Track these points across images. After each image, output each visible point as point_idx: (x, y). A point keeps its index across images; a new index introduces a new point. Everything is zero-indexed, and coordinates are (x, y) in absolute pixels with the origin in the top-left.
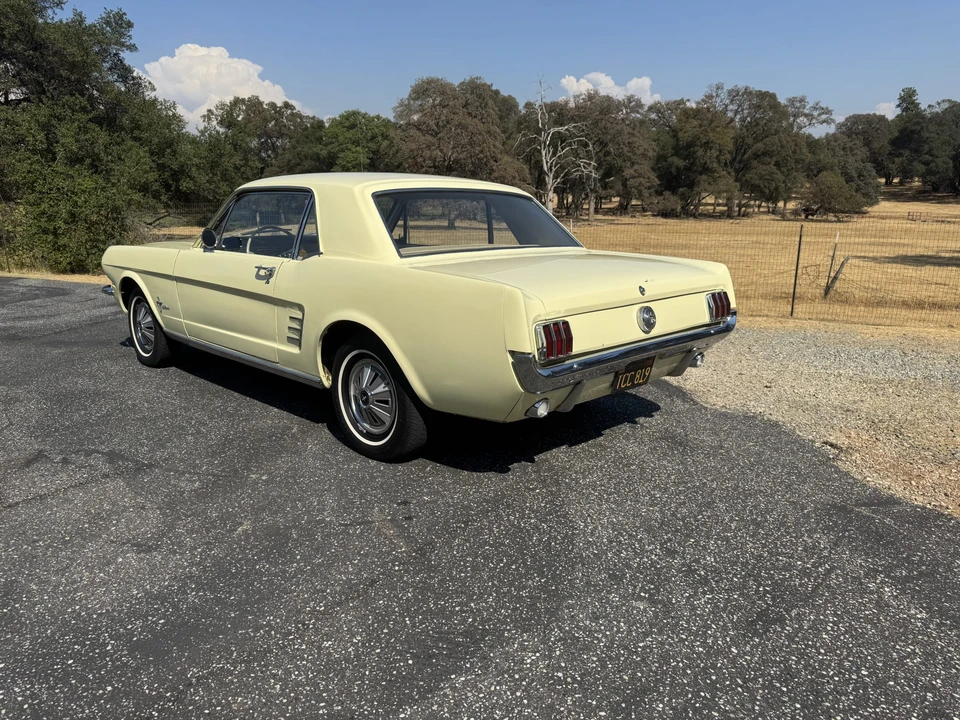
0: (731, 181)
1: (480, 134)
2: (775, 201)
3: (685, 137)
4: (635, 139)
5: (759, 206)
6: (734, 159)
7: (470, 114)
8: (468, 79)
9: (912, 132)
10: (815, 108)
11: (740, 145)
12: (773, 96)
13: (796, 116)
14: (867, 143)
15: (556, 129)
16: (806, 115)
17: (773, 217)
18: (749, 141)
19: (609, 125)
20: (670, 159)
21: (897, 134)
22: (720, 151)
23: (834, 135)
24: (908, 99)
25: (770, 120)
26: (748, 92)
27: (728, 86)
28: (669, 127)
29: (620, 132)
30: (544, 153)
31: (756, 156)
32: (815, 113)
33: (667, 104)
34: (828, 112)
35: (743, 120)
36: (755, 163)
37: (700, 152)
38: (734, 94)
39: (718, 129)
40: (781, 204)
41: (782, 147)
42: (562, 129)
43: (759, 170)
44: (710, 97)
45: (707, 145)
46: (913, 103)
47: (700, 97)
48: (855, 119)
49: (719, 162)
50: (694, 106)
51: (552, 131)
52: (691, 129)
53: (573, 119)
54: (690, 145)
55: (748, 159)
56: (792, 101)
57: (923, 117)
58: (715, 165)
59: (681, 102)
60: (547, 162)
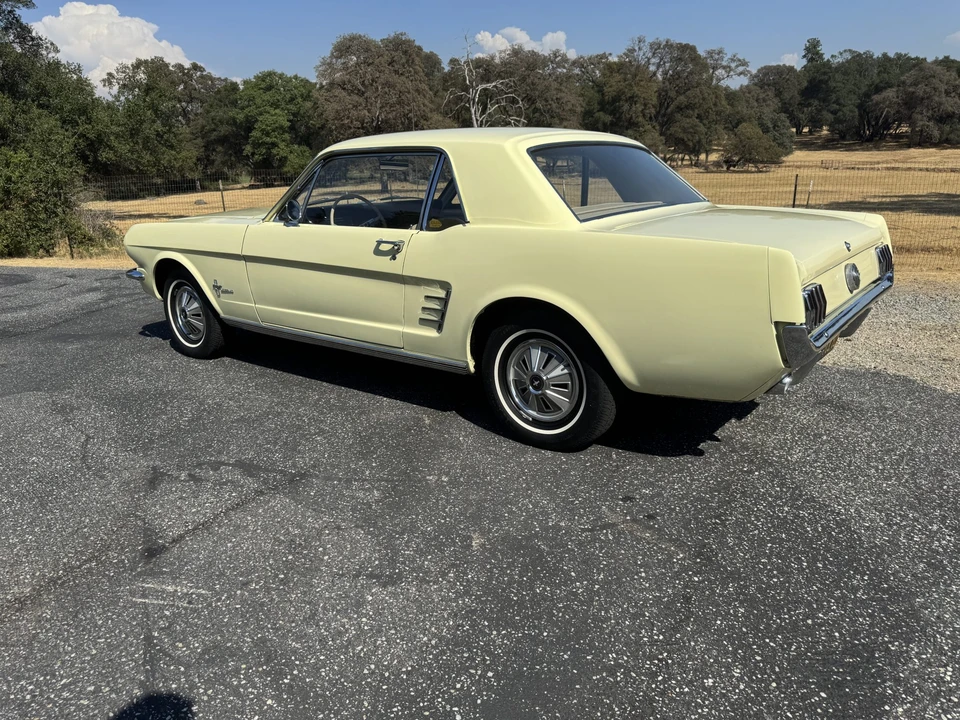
0: (657, 135)
1: (409, 92)
2: (697, 154)
3: (610, 91)
4: (563, 95)
5: (683, 160)
6: (658, 113)
7: (396, 72)
8: (392, 35)
9: (821, 81)
10: (733, 60)
11: (664, 98)
12: (693, 49)
13: (715, 68)
14: (778, 94)
15: (484, 86)
16: (724, 68)
17: (695, 169)
18: (672, 94)
19: (536, 80)
20: (597, 114)
21: (805, 84)
22: (645, 105)
23: (747, 86)
24: (812, 50)
25: (691, 73)
26: (669, 45)
27: (650, 39)
28: (593, 82)
29: (547, 88)
30: (473, 111)
31: (679, 109)
32: (733, 65)
33: (590, 59)
34: (744, 63)
35: (665, 73)
36: (678, 116)
37: (626, 107)
38: (655, 47)
39: (642, 83)
40: (703, 157)
41: (704, 99)
42: (490, 86)
43: (684, 123)
44: (632, 51)
45: (632, 100)
46: (817, 53)
47: (622, 50)
48: (767, 71)
49: (644, 116)
50: (616, 60)
51: (480, 87)
52: (615, 84)
53: (499, 76)
54: (616, 99)
55: (672, 113)
56: (710, 53)
57: (830, 68)
58: (641, 119)
59: (604, 56)
60: (477, 120)
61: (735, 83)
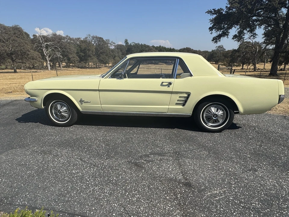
0: (96, 59)
1: (22, 43)
2: (106, 64)
3: (83, 47)
4: (70, 47)
5: (102, 65)
6: (96, 54)
7: (17, 37)
8: (14, 25)
9: (130, 49)
10: (112, 42)
11: (96, 49)
12: (102, 38)
13: (108, 44)
14: (121, 51)
15: (47, 43)
16: (110, 44)
17: (106, 68)
18: (99, 49)
19: (63, 43)
20: (80, 53)
21: (127, 49)
22: (92, 51)
23: (114, 49)
24: (126, 41)
25: (102, 45)
26: (96, 37)
27: (92, 35)
28: (77, 44)
29: (66, 45)
30: (44, 50)
31: (101, 53)
32: (112, 43)
33: (75, 39)
34: (115, 43)
35: (96, 44)
36: (101, 55)
37: (88, 52)
38: (93, 37)
39: (91, 46)
40: (107, 65)
41: (107, 51)
42: (48, 43)
43: (102, 57)
44: (86, 38)
45: (89, 50)
46: (127, 42)
47: (84, 38)
48: (118, 45)
49: (92, 54)
50: (83, 40)
51: (45, 44)
52: (83, 46)
53: (50, 41)
54: (85, 49)
55: (99, 54)
56: (107, 40)
57: (131, 46)
58: (92, 55)
59: (79, 38)
60: (46, 53)
61: (112, 47)
